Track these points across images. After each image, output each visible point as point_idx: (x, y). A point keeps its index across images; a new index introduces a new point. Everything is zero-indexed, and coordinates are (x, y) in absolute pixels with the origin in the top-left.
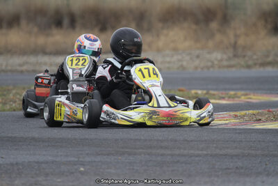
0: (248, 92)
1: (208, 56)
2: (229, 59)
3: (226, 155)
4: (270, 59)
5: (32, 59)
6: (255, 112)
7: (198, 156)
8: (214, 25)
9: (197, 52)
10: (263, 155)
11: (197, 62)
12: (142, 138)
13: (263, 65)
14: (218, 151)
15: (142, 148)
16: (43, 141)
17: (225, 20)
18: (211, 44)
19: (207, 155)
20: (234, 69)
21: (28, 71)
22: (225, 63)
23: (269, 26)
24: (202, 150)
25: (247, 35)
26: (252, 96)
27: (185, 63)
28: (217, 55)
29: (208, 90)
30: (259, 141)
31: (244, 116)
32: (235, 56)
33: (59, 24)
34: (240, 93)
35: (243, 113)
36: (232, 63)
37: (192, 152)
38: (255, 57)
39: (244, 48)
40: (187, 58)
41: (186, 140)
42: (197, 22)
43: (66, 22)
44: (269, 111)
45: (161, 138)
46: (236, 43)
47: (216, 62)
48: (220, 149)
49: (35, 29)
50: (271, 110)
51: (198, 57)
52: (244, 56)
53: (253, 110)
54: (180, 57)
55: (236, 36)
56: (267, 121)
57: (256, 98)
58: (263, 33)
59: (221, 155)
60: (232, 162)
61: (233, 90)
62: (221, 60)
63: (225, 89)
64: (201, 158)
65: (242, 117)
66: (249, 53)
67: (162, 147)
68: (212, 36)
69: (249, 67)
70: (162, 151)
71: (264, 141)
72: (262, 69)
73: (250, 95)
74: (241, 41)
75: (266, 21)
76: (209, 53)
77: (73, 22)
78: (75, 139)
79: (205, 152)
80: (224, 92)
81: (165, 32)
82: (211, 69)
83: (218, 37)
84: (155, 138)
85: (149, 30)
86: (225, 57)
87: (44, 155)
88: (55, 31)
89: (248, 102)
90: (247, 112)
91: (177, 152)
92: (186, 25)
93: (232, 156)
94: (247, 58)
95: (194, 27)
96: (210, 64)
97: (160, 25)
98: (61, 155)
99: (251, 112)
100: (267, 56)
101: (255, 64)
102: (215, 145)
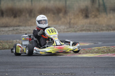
2: (67, 28)
3: (66, 68)
4: (84, 28)
7: (55, 68)
8: (61, 15)
9: (54, 26)
10: (82, 68)
12: (32, 61)
13: (81, 31)
14: (63, 66)
15: (32, 65)
17: (66, 13)
18: (60, 22)
19: (58, 68)
20: (69, 33)
22: (66, 30)
23: (84, 15)
24: (56, 66)
25: (74, 19)
28: (62, 27)
30: (80, 62)
32: (70, 27)
36: (69, 30)
37: (52, 66)
38: (78, 28)
39: (74, 24)
41: (50, 62)
42: (54, 14)
45: (39, 61)
46: (70, 22)
47: (62, 30)
50: (85, 49)
52: (74, 27)
55: (70, 19)
56: (83, 53)
58: (81, 18)
59: (65, 68)
62: (64, 29)
64: (56, 69)
66: (76, 26)
67: (40, 65)
68: (60, 19)
69: (75, 32)
70: (40, 67)
71: (82, 62)
72: (81, 32)
74: (72, 21)
75: (82, 13)
76: (59, 26)
78: (4, 62)
79: (58, 67)
83: (63, 20)
84: (37, 61)
86: (66, 28)
91: (46, 67)
92: (49, 15)
93: (69, 68)
94: (75, 28)
95: (53, 15)
100: (83, 27)
101: (78, 30)
102: (62, 64)
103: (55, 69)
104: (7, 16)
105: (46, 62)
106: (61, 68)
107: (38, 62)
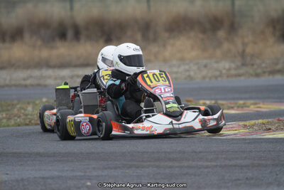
0: (257, 101)
1: (216, 65)
2: (237, 68)
3: (235, 166)
4: (279, 67)
5: (36, 73)
6: (265, 121)
7: (207, 167)
8: (221, 34)
9: (205, 62)
10: (273, 165)
11: (204, 72)
12: (150, 150)
13: (273, 72)
14: (227, 162)
15: (150, 161)
16: (48, 156)
17: (233, 28)
18: (218, 52)
19: (216, 166)
20: (242, 78)
21: (32, 85)
22: (233, 72)
23: (278, 34)
24: (210, 162)
25: (255, 43)
26: (261, 105)
27: (192, 73)
28: (225, 65)
29: (216, 100)
30: (269, 151)
31: (254, 125)
32: (243, 65)
33: (63, 36)
34: (249, 102)
35: (253, 122)
36: (241, 71)
37: (200, 163)
38: (264, 65)
39: (252, 56)
40: (195, 68)
41: (195, 152)
42: (204, 31)
43: (70, 34)
44: (279, 120)
45: (169, 150)
46: (244, 51)
47: (224, 71)
48: (230, 160)
49: (39, 43)
50: (281, 118)
51: (205, 66)
52: (253, 65)
53: (263, 119)
54: (187, 67)
55: (244, 45)
56: (277, 130)
57: (266, 107)
58: (271, 40)
59: (231, 166)
60: (242, 173)
61: (241, 99)
62: (229, 69)
63: (234, 99)
64: (210, 169)
65: (252, 126)
66: (258, 61)
67: (170, 160)
68: (220, 44)
69: (257, 75)
70: (171, 164)
71: (274, 151)
72: (271, 77)
73: (259, 103)
74: (249, 50)
75: (274, 28)
76: (217, 62)
77: (77, 34)
78: (81, 153)
79: (214, 164)
80: (232, 102)
81: (171, 41)
82: (219, 79)
83: (226, 46)
84: (163, 150)
85: (155, 40)
86: (233, 65)
87: (50, 170)
88: (59, 43)
89: (257, 111)
90: (257, 121)
91: (186, 164)
92: (192, 34)
93: (241, 167)
94: (255, 67)
95: (201, 36)
96: (218, 73)
97: (167, 35)
98: (67, 170)
99: (260, 121)
100: (277, 64)
101: (264, 72)
102: (224, 156)
103: (206, 170)
104: (89, 38)
105: (184, 152)
106: (220, 166)
107: (165, 152)
